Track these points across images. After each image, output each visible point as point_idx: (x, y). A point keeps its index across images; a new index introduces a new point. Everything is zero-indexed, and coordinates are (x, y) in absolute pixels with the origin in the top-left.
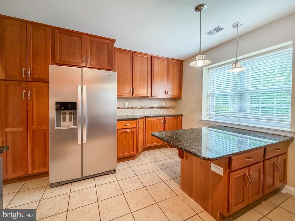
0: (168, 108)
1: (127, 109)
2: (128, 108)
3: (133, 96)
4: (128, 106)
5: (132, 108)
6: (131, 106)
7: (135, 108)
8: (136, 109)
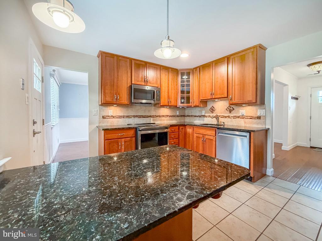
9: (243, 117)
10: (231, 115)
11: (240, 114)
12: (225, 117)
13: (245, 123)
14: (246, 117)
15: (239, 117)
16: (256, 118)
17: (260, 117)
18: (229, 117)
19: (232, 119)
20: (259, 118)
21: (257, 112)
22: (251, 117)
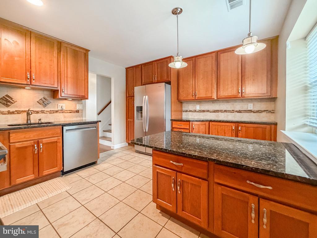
0: (258, 112)
1: (198, 112)
2: (200, 111)
3: (195, 99)
4: (199, 109)
5: (204, 111)
6: (203, 109)
7: (207, 111)
8: (208, 113)
9: (62, 111)
10: (46, 109)
11: (60, 108)
12: (35, 112)
13: (65, 117)
14: (65, 111)
15: (57, 112)
16: (75, 112)
17: (79, 111)
18: (43, 112)
19: (49, 114)
20: (77, 111)
21: (76, 106)
22: (71, 111)
